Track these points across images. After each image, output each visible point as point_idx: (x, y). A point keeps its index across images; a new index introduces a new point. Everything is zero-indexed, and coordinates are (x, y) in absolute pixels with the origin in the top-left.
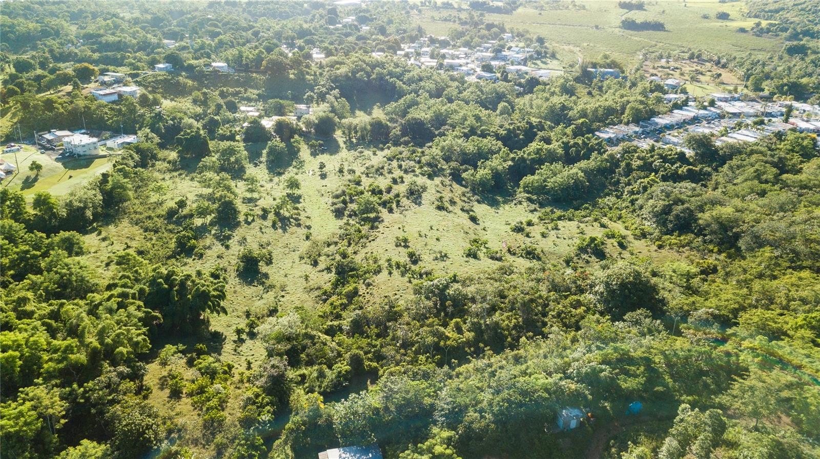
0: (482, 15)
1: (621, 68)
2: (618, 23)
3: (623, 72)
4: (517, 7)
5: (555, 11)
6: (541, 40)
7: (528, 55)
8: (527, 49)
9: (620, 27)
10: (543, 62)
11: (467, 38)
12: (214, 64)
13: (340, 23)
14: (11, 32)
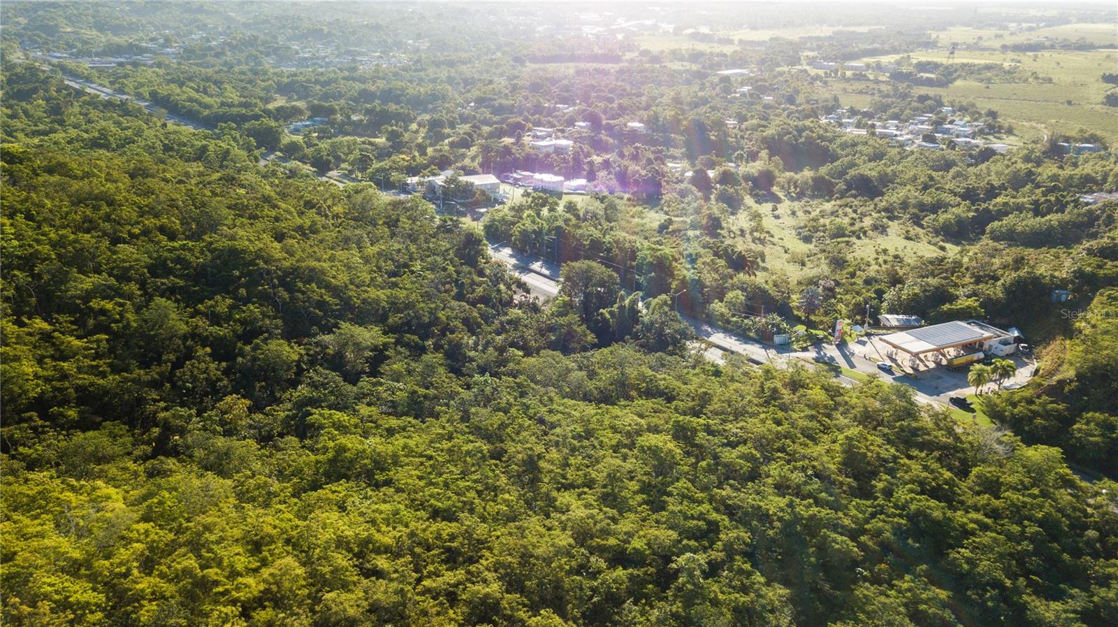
0: (909, 87)
1: (1103, 144)
2: (1101, 98)
3: (1106, 148)
4: (955, 80)
5: (1008, 85)
6: (992, 114)
7: (976, 129)
8: (976, 123)
9: (1102, 103)
10: (995, 137)
11: (896, 110)
12: (629, 124)
13: (735, 92)
14: (402, 95)
